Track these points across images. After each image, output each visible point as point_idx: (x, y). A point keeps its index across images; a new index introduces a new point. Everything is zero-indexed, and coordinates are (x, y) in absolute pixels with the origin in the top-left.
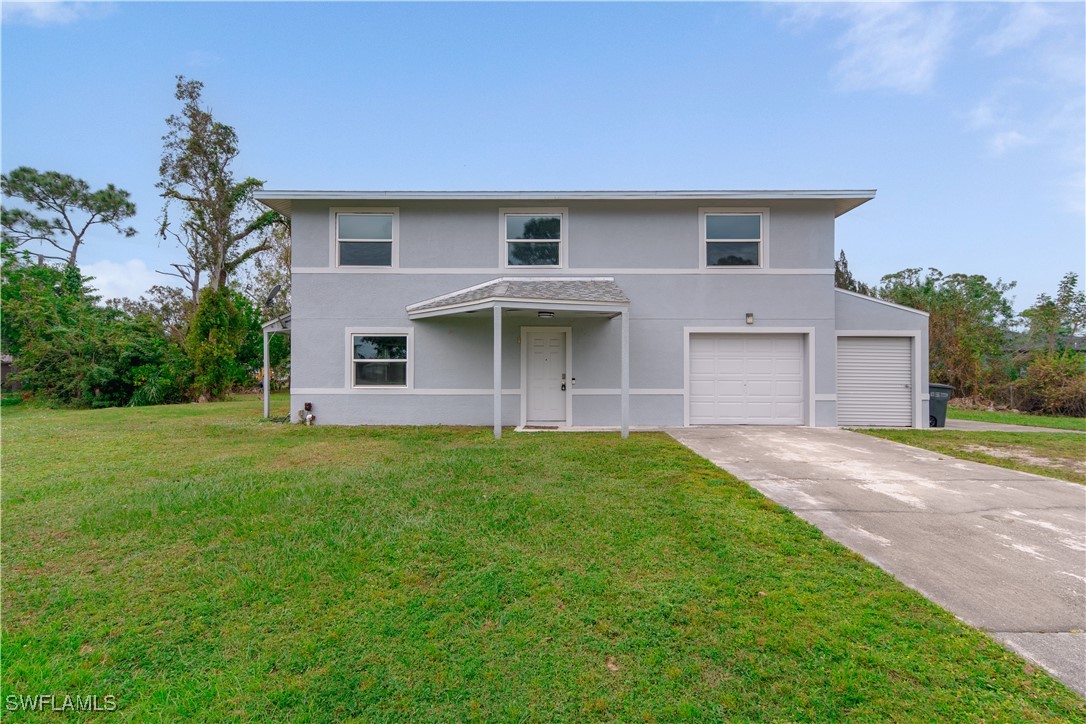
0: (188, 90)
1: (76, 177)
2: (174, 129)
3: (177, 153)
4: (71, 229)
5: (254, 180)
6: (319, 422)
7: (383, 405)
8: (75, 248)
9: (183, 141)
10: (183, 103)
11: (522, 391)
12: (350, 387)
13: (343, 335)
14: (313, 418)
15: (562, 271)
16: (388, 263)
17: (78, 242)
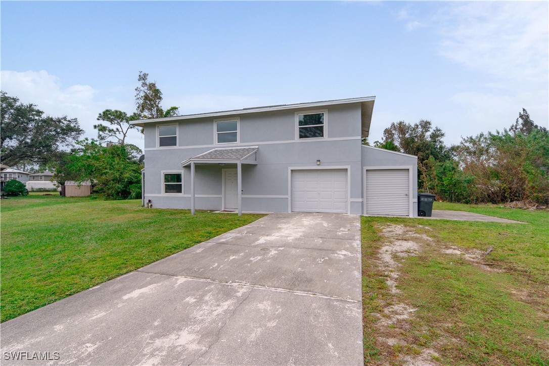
0: (143, 78)
1: (122, 111)
2: (138, 92)
3: (141, 101)
4: (122, 132)
5: (175, 107)
6: (154, 207)
7: (174, 201)
8: (124, 139)
9: (142, 97)
10: (141, 83)
11: (222, 196)
12: (163, 194)
13: (161, 173)
14: (151, 205)
15: (238, 145)
16: (175, 144)
17: (125, 136)
